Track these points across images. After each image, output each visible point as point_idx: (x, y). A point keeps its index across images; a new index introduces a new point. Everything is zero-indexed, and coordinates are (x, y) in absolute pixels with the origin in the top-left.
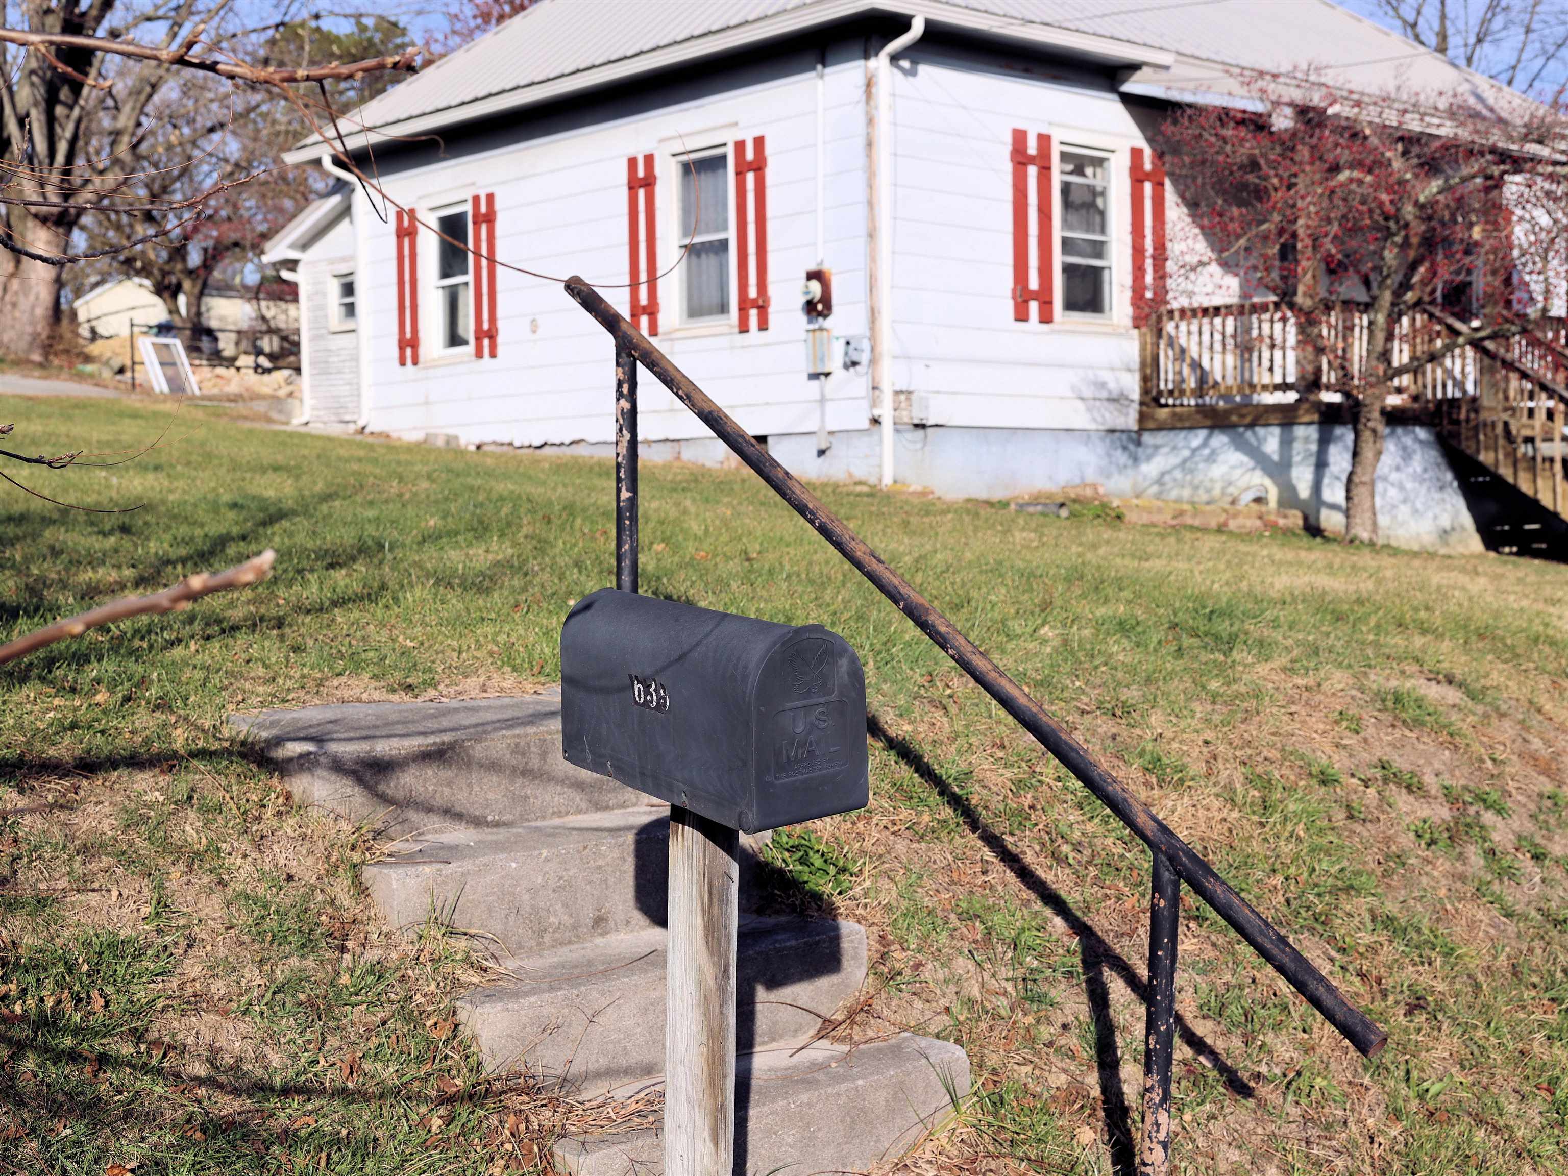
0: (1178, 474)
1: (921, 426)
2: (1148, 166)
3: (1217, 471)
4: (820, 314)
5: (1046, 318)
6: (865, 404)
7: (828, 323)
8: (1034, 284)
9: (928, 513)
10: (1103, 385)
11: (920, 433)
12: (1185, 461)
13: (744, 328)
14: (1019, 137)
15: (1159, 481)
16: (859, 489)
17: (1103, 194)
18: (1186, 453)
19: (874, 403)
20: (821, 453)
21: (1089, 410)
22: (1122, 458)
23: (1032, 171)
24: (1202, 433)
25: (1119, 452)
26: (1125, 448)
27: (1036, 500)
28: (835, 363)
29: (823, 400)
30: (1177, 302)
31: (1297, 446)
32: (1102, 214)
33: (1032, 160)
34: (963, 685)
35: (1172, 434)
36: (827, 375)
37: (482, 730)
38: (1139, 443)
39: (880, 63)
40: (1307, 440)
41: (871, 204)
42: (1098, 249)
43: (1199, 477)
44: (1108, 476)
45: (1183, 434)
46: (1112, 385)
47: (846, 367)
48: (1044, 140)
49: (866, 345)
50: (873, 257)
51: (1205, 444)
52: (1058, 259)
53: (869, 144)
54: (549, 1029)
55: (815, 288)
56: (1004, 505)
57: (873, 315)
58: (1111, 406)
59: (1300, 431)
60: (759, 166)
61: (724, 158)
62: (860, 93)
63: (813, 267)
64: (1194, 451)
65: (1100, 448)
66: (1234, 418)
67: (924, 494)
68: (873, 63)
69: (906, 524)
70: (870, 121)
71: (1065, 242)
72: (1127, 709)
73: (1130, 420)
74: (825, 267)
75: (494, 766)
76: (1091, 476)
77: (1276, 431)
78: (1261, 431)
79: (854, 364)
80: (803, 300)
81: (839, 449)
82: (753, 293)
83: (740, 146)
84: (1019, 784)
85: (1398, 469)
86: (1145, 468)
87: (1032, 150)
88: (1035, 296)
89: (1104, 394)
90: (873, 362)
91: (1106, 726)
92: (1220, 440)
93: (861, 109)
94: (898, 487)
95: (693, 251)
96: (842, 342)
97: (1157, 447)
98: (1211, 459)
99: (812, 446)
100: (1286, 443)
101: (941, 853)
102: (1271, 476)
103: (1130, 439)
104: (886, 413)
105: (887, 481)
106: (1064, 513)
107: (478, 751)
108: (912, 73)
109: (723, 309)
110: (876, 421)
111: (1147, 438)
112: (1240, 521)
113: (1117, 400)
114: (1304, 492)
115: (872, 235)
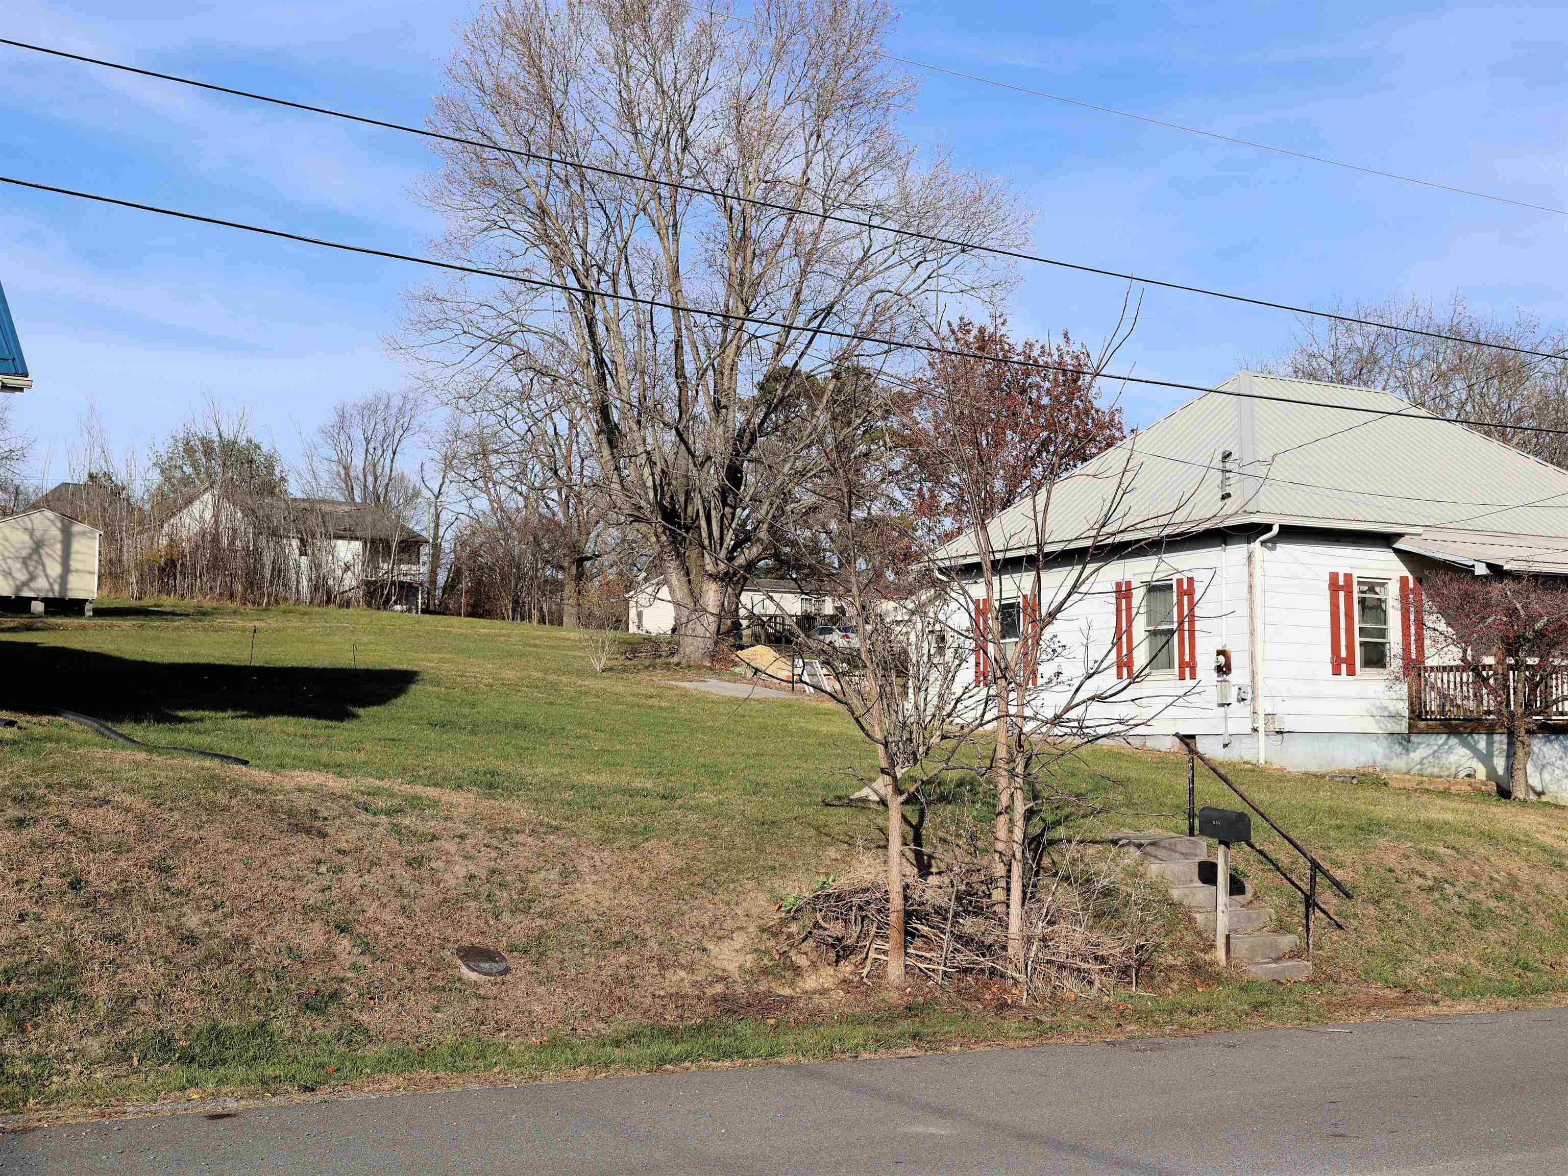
0: (1431, 759)
1: (1280, 733)
2: (1411, 585)
3: (1453, 758)
4: (1225, 673)
5: (1351, 672)
6: (1249, 721)
7: (1229, 677)
8: (1343, 654)
9: (1281, 781)
10: (1386, 708)
11: (1280, 736)
12: (1435, 752)
13: (1182, 678)
14: (1334, 577)
15: (1421, 763)
16: (1246, 766)
17: (1385, 601)
18: (1435, 748)
19: (1254, 722)
20: (1225, 746)
21: (1378, 722)
22: (1398, 749)
23: (1342, 594)
24: (1444, 737)
25: (1397, 746)
26: (1400, 744)
27: (1342, 774)
28: (1233, 698)
29: (1226, 718)
30: (1429, 663)
31: (1496, 745)
32: (1385, 612)
33: (1341, 588)
34: (1279, 839)
35: (1427, 737)
36: (1229, 705)
37: (1161, 840)
38: (1409, 741)
39: (1256, 545)
40: (1501, 742)
41: (1251, 617)
42: (1382, 633)
43: (1444, 761)
44: (1391, 760)
45: (1434, 736)
46: (1391, 708)
47: (1239, 701)
48: (1348, 577)
49: (1249, 690)
50: (1253, 643)
51: (1446, 743)
52: (1357, 639)
53: (1251, 587)
54: (1187, 896)
55: (1222, 659)
56: (1323, 776)
57: (1253, 674)
58: (1391, 720)
59: (1497, 737)
60: (1190, 593)
61: (1171, 586)
62: (1245, 561)
63: (1220, 648)
64: (1440, 746)
65: (1385, 744)
66: (1461, 729)
67: (1281, 770)
68: (1252, 545)
69: (1269, 787)
70: (1251, 575)
71: (1361, 629)
72: (1330, 848)
73: (1404, 727)
74: (1227, 649)
75: (1165, 848)
76: (1379, 758)
77: (1484, 737)
78: (1476, 736)
79: (1243, 700)
80: (1215, 664)
81: (1235, 744)
82: (1187, 659)
83: (1180, 582)
84: (1293, 863)
85: (1561, 759)
86: (1412, 755)
87: (1341, 582)
88: (1344, 661)
89: (1387, 714)
90: (1253, 699)
91: (1321, 852)
92: (1453, 741)
93: (1246, 568)
94: (1268, 766)
95: (1153, 634)
96: (1236, 688)
97: (1419, 744)
98: (1450, 750)
99: (1221, 741)
100: (1490, 744)
101: (1270, 875)
102: (1482, 762)
103: (1403, 738)
104: (1261, 726)
105: (1262, 761)
106: (1355, 781)
107: (1162, 844)
108: (1274, 549)
109: (1170, 665)
110: (1255, 730)
111: (1414, 738)
112: (1458, 787)
113: (1394, 716)
114: (1501, 771)
115: (1252, 633)
